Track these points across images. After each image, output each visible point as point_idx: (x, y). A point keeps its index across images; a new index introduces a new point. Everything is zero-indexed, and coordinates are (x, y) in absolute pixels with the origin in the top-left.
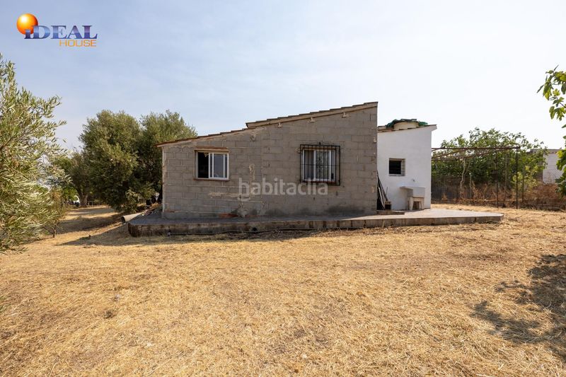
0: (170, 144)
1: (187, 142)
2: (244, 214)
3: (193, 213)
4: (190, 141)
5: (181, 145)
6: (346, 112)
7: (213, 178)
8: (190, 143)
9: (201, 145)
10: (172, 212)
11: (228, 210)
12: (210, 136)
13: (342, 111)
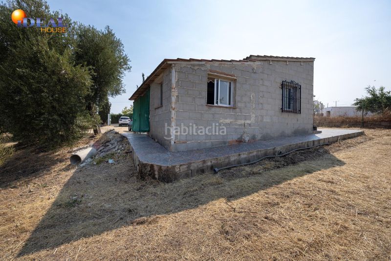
0: (183, 62)
1: (200, 63)
2: (247, 139)
3: (205, 143)
4: (204, 63)
5: (194, 65)
6: (303, 62)
7: (219, 104)
8: (204, 65)
9: (214, 69)
10: (183, 143)
11: (235, 137)
12: (222, 61)
13: (302, 60)
